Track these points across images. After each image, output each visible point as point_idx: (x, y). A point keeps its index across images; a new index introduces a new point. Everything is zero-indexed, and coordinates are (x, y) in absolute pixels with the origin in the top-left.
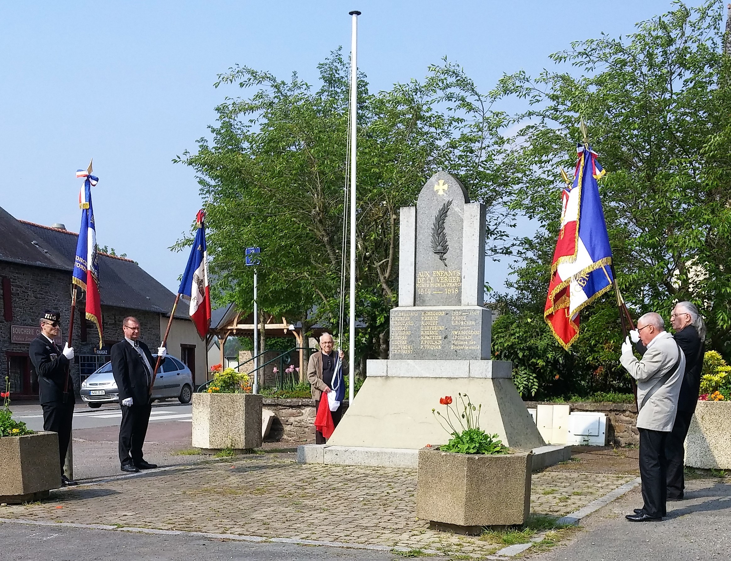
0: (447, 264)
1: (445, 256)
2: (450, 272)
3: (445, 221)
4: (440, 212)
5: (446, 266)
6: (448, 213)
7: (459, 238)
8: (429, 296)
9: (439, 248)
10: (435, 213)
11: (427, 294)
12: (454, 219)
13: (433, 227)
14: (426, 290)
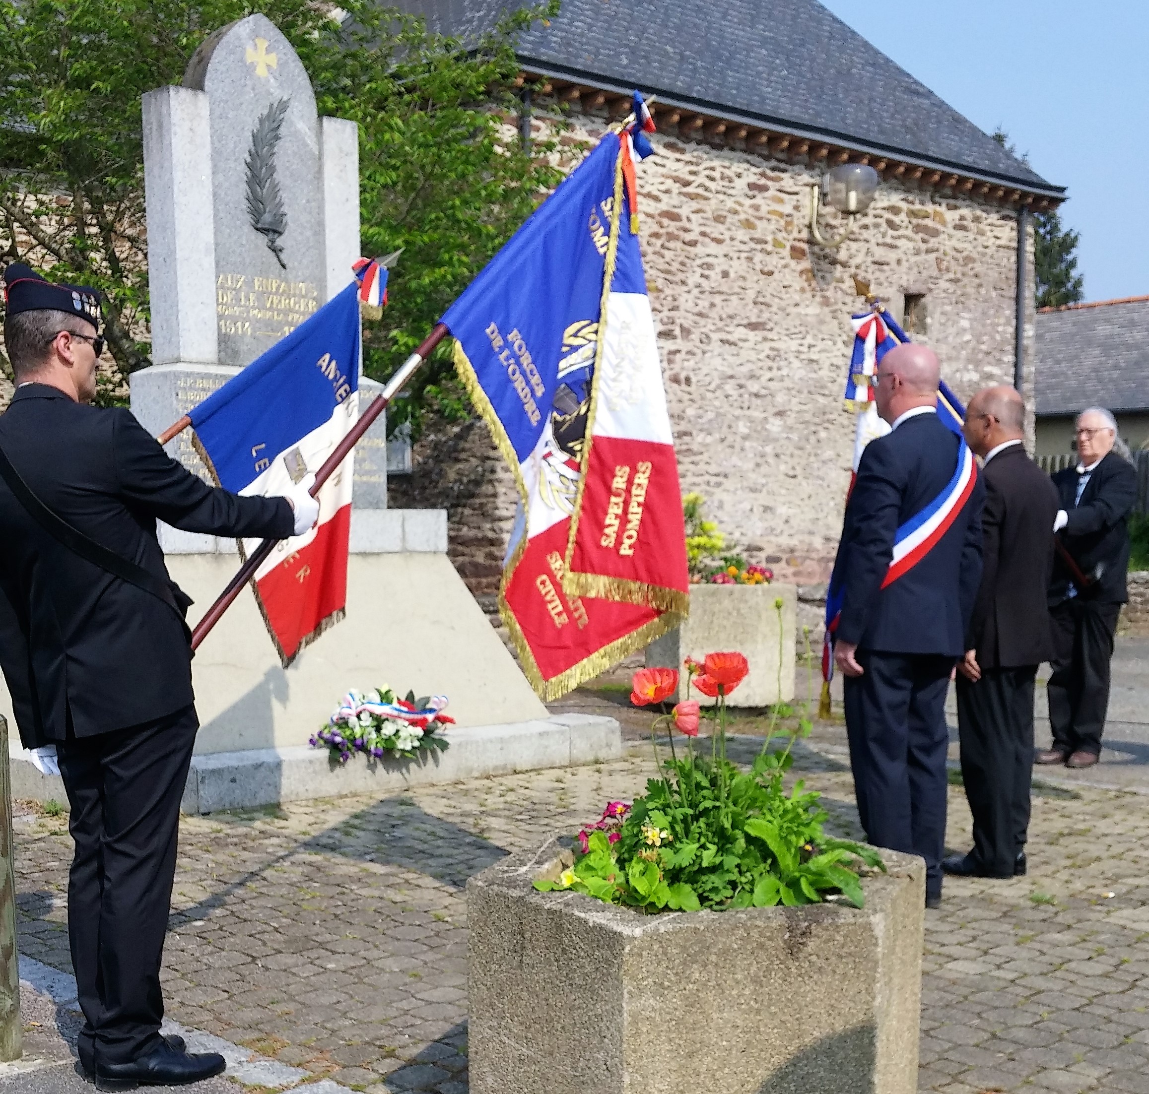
0: (285, 262)
1: (280, 242)
2: (292, 285)
3: (276, 150)
4: (261, 121)
5: (284, 266)
6: (283, 131)
7: (308, 201)
8: (247, 340)
9: (267, 218)
10: (251, 124)
11: (244, 334)
12: (295, 148)
13: (249, 160)
14: (239, 324)
